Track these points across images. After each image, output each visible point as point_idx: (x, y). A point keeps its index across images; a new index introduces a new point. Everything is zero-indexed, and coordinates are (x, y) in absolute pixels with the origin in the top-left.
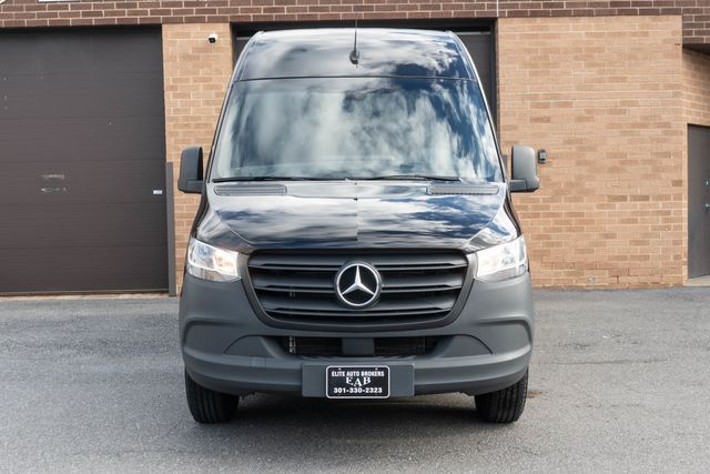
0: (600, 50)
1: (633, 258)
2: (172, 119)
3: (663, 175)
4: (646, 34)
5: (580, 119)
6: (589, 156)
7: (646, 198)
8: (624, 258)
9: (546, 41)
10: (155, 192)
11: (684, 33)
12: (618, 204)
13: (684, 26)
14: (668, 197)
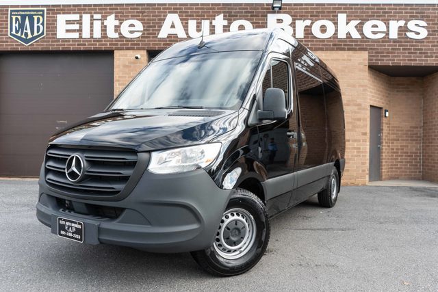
3: (357, 130)
4: (350, 60)
7: (348, 141)
11: (369, 60)
13: (369, 56)
14: (359, 141)
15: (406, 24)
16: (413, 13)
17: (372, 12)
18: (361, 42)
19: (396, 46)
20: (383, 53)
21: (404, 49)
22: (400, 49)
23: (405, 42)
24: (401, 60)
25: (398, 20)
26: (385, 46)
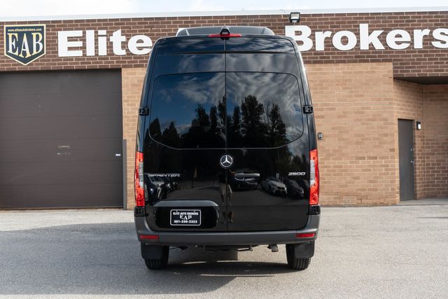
0: (349, 80)
1: (370, 190)
2: (127, 117)
3: (385, 146)
4: (374, 72)
5: (340, 117)
6: (345, 136)
7: (375, 158)
8: (364, 190)
9: (322, 76)
10: (117, 155)
11: (394, 71)
12: (360, 161)
13: (394, 68)
14: (387, 158)
15: (431, 32)
16: (438, 21)
17: (395, 21)
18: (385, 52)
19: (421, 56)
20: (409, 64)
21: (430, 59)
22: (425, 60)
23: (431, 51)
24: (427, 71)
25: (422, 29)
26: (410, 56)
